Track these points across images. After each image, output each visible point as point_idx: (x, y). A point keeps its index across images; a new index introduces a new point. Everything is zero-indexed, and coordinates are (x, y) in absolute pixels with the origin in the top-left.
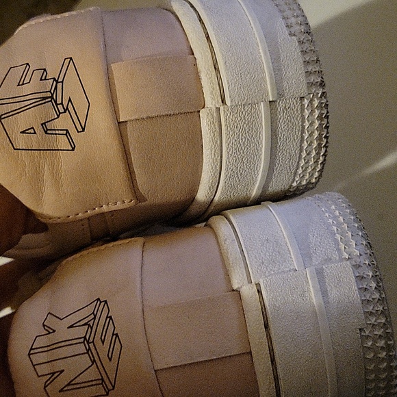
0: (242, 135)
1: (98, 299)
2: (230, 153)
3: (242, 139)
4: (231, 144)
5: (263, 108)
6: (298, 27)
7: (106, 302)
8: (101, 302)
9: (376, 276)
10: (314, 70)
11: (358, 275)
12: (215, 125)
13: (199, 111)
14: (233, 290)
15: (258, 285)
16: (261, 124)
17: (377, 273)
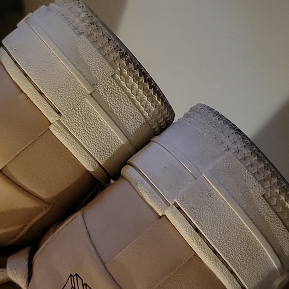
0: (87, 128)
1: (71, 275)
2: (87, 143)
3: (88, 130)
4: (83, 138)
5: (88, 102)
6: (83, 24)
7: (77, 275)
8: (73, 277)
9: (254, 151)
10: (110, 49)
11: (241, 158)
12: (64, 133)
13: (49, 129)
14: (161, 217)
15: (175, 204)
16: (95, 112)
17: (254, 148)
